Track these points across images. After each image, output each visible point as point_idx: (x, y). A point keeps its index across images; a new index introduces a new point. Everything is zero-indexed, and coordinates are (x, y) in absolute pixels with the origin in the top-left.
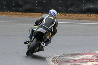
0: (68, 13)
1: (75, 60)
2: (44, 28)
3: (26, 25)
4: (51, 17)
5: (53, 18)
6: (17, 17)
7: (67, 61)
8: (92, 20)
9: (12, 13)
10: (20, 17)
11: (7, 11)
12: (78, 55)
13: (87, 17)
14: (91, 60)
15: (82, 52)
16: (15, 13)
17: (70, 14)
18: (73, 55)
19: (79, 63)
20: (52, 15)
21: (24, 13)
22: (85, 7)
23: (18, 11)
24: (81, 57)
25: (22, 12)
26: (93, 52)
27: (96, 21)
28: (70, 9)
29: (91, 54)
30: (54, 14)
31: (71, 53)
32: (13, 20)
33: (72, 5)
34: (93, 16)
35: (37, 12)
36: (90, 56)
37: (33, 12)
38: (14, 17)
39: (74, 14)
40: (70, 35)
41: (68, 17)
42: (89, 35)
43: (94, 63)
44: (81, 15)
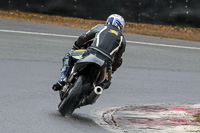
0: (138, 22)
1: (150, 120)
4: (113, 31)
6: (33, 23)
7: (133, 120)
9: (23, 14)
10: (40, 24)
11: (14, 9)
12: (156, 109)
13: (177, 33)
14: (182, 122)
15: (164, 104)
16: (30, 15)
17: (143, 25)
18: (146, 108)
19: (158, 127)
21: (48, 17)
22: (174, 13)
23: (36, 12)
24: (162, 114)
25: (44, 13)
26: (186, 106)
27: (194, 43)
28: (143, 14)
29: (183, 109)
33: (146, 7)
34: (189, 31)
35: (74, 17)
36: (181, 114)
37: (66, 16)
38: (28, 22)
39: (150, 25)
41: (138, 31)
42: (179, 71)
43: (189, 127)
44: (165, 29)
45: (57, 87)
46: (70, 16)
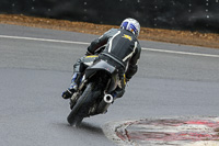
0: (153, 27)
1: (168, 134)
2: (110, 61)
3: (59, 47)
4: (127, 37)
5: (130, 38)
6: (40, 28)
7: (149, 135)
8: (207, 46)
9: (28, 19)
10: (46, 29)
11: (18, 13)
12: (174, 122)
13: (196, 39)
14: (202, 136)
15: (183, 118)
16: (35, 19)
18: (162, 122)
19: (175, 142)
20: (129, 33)
21: (55, 21)
22: (193, 17)
23: (42, 16)
24: (180, 128)
25: (51, 18)
26: (206, 119)
27: (216, 50)
28: (159, 18)
29: (203, 123)
30: (134, 29)
32: (31, 34)
33: (163, 10)
34: (209, 37)
36: (201, 128)
38: (33, 28)
39: (167, 31)
41: (153, 37)
42: (198, 80)
43: (210, 143)
44: (183, 34)
45: (67, 95)
46: (79, 20)
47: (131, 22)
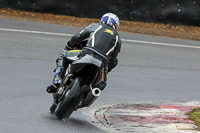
0: (130, 20)
1: (142, 118)
2: (95, 55)
3: (44, 38)
4: (108, 31)
5: (112, 33)
6: (25, 21)
7: (125, 118)
8: (179, 37)
9: (15, 12)
10: (32, 22)
12: (148, 107)
13: (169, 31)
14: (174, 120)
15: (156, 102)
16: (21, 13)
17: (135, 23)
18: (138, 106)
19: (150, 125)
21: (40, 15)
22: (166, 11)
24: (154, 112)
25: (36, 11)
26: (178, 104)
27: (186, 41)
28: (135, 12)
29: (175, 107)
31: (133, 103)
33: (138, 5)
34: (181, 29)
35: (66, 14)
36: (173, 112)
37: (58, 14)
38: (20, 20)
39: (142, 23)
40: (133, 66)
41: (130, 29)
42: (170, 68)
43: (181, 125)
44: (157, 27)
46: (62, 14)
47: (111, 16)
